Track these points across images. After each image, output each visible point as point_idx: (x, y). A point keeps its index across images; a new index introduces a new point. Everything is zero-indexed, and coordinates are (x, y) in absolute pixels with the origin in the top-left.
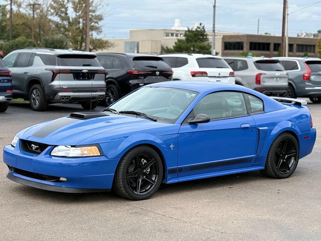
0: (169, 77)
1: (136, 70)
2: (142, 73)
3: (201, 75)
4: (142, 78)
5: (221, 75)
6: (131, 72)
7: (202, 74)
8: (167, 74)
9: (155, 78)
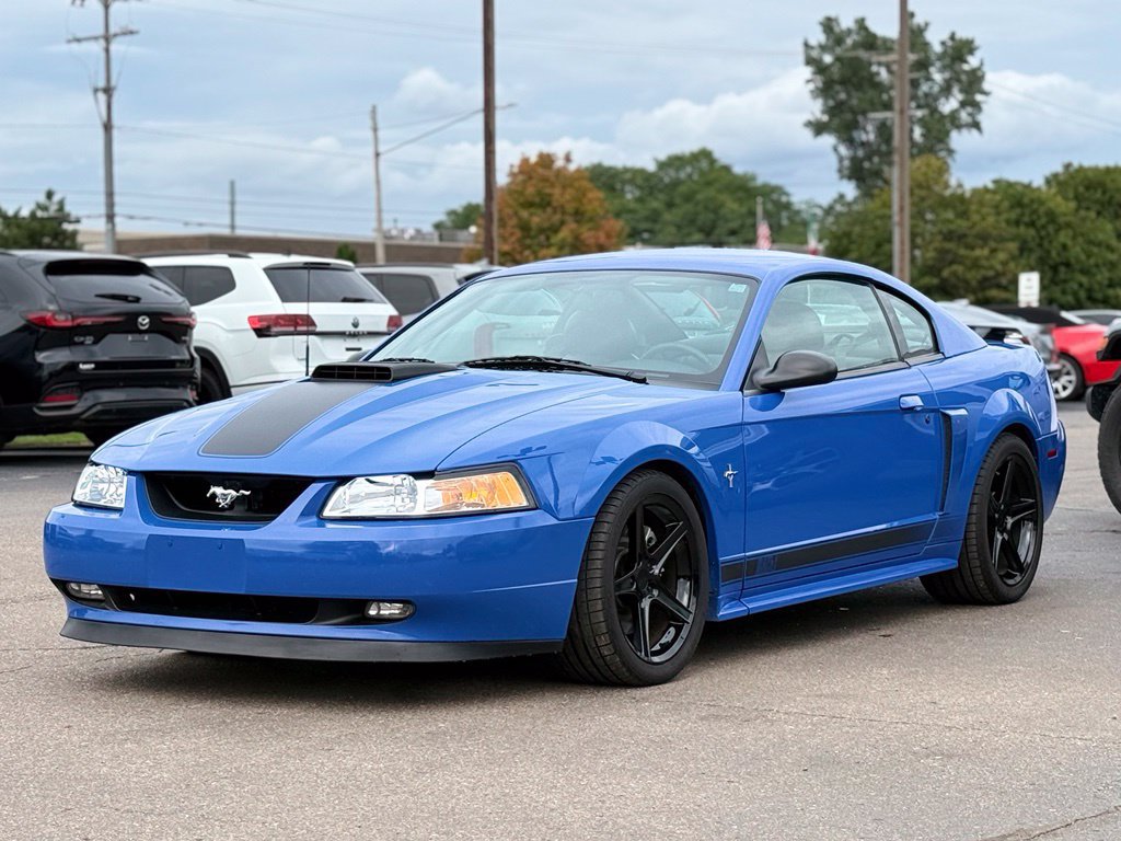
0: (183, 338)
1: (61, 311)
2: (88, 322)
3: (292, 329)
4: (89, 340)
5: (360, 329)
6: (42, 319)
7: (296, 325)
8: (176, 323)
9: (132, 341)
